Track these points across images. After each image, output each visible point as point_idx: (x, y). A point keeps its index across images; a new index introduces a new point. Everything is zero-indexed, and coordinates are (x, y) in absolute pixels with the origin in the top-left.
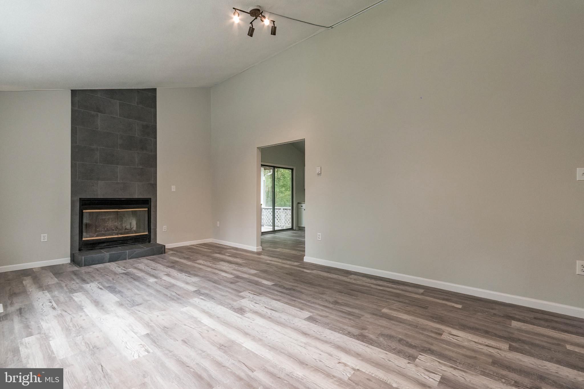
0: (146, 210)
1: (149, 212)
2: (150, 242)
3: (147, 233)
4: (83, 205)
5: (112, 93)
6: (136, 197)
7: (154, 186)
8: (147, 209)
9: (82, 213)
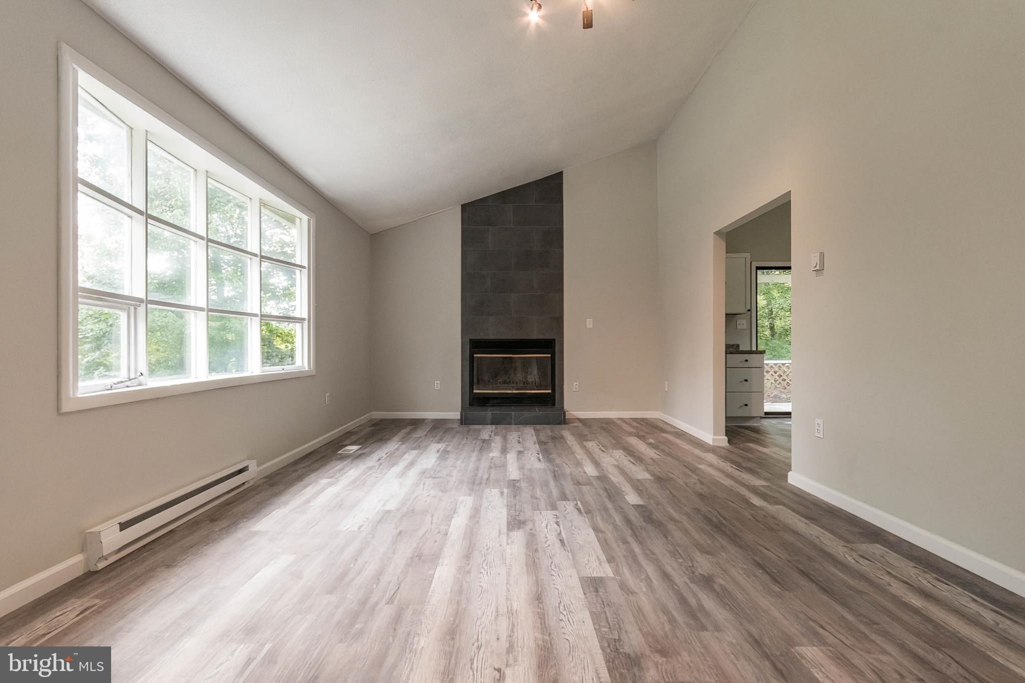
0: (549, 357)
1: (553, 359)
2: (554, 404)
3: (550, 391)
4: (473, 348)
5: (504, 196)
6: (535, 337)
7: (558, 321)
8: (549, 355)
9: (473, 357)
